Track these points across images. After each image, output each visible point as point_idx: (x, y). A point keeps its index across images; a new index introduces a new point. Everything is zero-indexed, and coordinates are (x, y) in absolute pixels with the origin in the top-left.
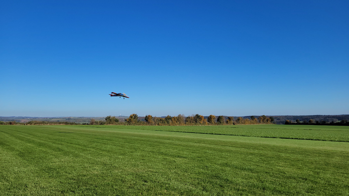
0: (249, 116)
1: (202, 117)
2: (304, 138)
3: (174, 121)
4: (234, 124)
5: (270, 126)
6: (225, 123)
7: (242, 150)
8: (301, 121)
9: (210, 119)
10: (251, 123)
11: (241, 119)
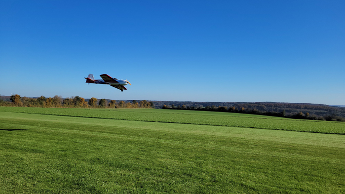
1: (83, 99)
2: (179, 122)
4: (116, 107)
5: (150, 110)
6: (107, 106)
7: (122, 137)
8: (175, 106)
9: (91, 102)
10: (132, 107)
11: (123, 102)
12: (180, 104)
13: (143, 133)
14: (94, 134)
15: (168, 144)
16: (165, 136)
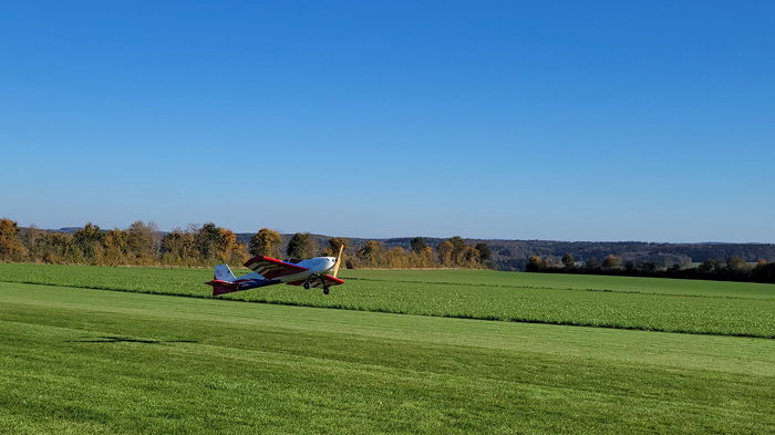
0: (406, 239)
3: (112, 249)
4: (350, 266)
8: (577, 260)
10: (411, 263)
12: (596, 253)
13: (458, 360)
14: (278, 361)
15: (557, 402)
16: (542, 371)
